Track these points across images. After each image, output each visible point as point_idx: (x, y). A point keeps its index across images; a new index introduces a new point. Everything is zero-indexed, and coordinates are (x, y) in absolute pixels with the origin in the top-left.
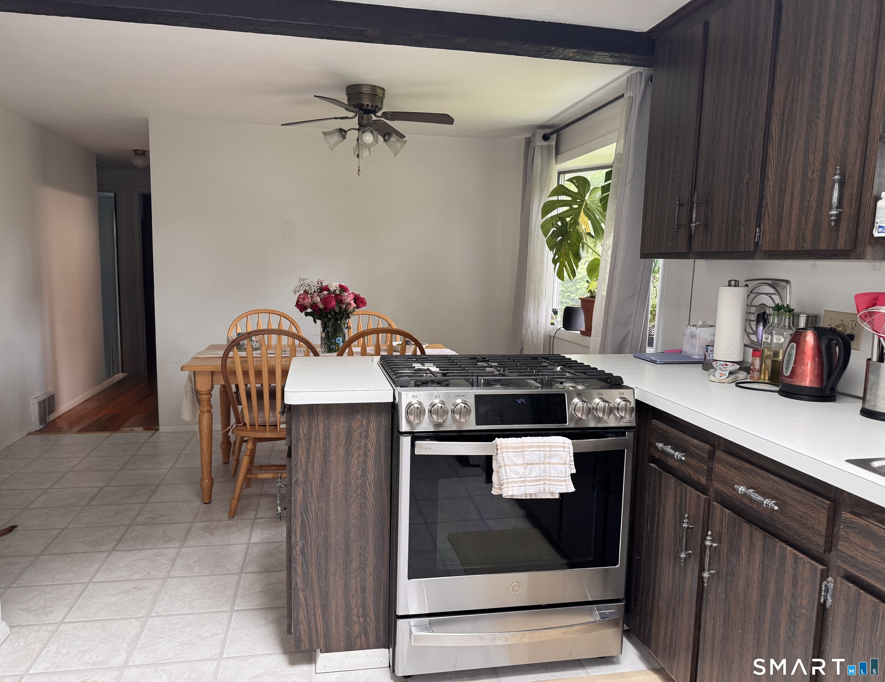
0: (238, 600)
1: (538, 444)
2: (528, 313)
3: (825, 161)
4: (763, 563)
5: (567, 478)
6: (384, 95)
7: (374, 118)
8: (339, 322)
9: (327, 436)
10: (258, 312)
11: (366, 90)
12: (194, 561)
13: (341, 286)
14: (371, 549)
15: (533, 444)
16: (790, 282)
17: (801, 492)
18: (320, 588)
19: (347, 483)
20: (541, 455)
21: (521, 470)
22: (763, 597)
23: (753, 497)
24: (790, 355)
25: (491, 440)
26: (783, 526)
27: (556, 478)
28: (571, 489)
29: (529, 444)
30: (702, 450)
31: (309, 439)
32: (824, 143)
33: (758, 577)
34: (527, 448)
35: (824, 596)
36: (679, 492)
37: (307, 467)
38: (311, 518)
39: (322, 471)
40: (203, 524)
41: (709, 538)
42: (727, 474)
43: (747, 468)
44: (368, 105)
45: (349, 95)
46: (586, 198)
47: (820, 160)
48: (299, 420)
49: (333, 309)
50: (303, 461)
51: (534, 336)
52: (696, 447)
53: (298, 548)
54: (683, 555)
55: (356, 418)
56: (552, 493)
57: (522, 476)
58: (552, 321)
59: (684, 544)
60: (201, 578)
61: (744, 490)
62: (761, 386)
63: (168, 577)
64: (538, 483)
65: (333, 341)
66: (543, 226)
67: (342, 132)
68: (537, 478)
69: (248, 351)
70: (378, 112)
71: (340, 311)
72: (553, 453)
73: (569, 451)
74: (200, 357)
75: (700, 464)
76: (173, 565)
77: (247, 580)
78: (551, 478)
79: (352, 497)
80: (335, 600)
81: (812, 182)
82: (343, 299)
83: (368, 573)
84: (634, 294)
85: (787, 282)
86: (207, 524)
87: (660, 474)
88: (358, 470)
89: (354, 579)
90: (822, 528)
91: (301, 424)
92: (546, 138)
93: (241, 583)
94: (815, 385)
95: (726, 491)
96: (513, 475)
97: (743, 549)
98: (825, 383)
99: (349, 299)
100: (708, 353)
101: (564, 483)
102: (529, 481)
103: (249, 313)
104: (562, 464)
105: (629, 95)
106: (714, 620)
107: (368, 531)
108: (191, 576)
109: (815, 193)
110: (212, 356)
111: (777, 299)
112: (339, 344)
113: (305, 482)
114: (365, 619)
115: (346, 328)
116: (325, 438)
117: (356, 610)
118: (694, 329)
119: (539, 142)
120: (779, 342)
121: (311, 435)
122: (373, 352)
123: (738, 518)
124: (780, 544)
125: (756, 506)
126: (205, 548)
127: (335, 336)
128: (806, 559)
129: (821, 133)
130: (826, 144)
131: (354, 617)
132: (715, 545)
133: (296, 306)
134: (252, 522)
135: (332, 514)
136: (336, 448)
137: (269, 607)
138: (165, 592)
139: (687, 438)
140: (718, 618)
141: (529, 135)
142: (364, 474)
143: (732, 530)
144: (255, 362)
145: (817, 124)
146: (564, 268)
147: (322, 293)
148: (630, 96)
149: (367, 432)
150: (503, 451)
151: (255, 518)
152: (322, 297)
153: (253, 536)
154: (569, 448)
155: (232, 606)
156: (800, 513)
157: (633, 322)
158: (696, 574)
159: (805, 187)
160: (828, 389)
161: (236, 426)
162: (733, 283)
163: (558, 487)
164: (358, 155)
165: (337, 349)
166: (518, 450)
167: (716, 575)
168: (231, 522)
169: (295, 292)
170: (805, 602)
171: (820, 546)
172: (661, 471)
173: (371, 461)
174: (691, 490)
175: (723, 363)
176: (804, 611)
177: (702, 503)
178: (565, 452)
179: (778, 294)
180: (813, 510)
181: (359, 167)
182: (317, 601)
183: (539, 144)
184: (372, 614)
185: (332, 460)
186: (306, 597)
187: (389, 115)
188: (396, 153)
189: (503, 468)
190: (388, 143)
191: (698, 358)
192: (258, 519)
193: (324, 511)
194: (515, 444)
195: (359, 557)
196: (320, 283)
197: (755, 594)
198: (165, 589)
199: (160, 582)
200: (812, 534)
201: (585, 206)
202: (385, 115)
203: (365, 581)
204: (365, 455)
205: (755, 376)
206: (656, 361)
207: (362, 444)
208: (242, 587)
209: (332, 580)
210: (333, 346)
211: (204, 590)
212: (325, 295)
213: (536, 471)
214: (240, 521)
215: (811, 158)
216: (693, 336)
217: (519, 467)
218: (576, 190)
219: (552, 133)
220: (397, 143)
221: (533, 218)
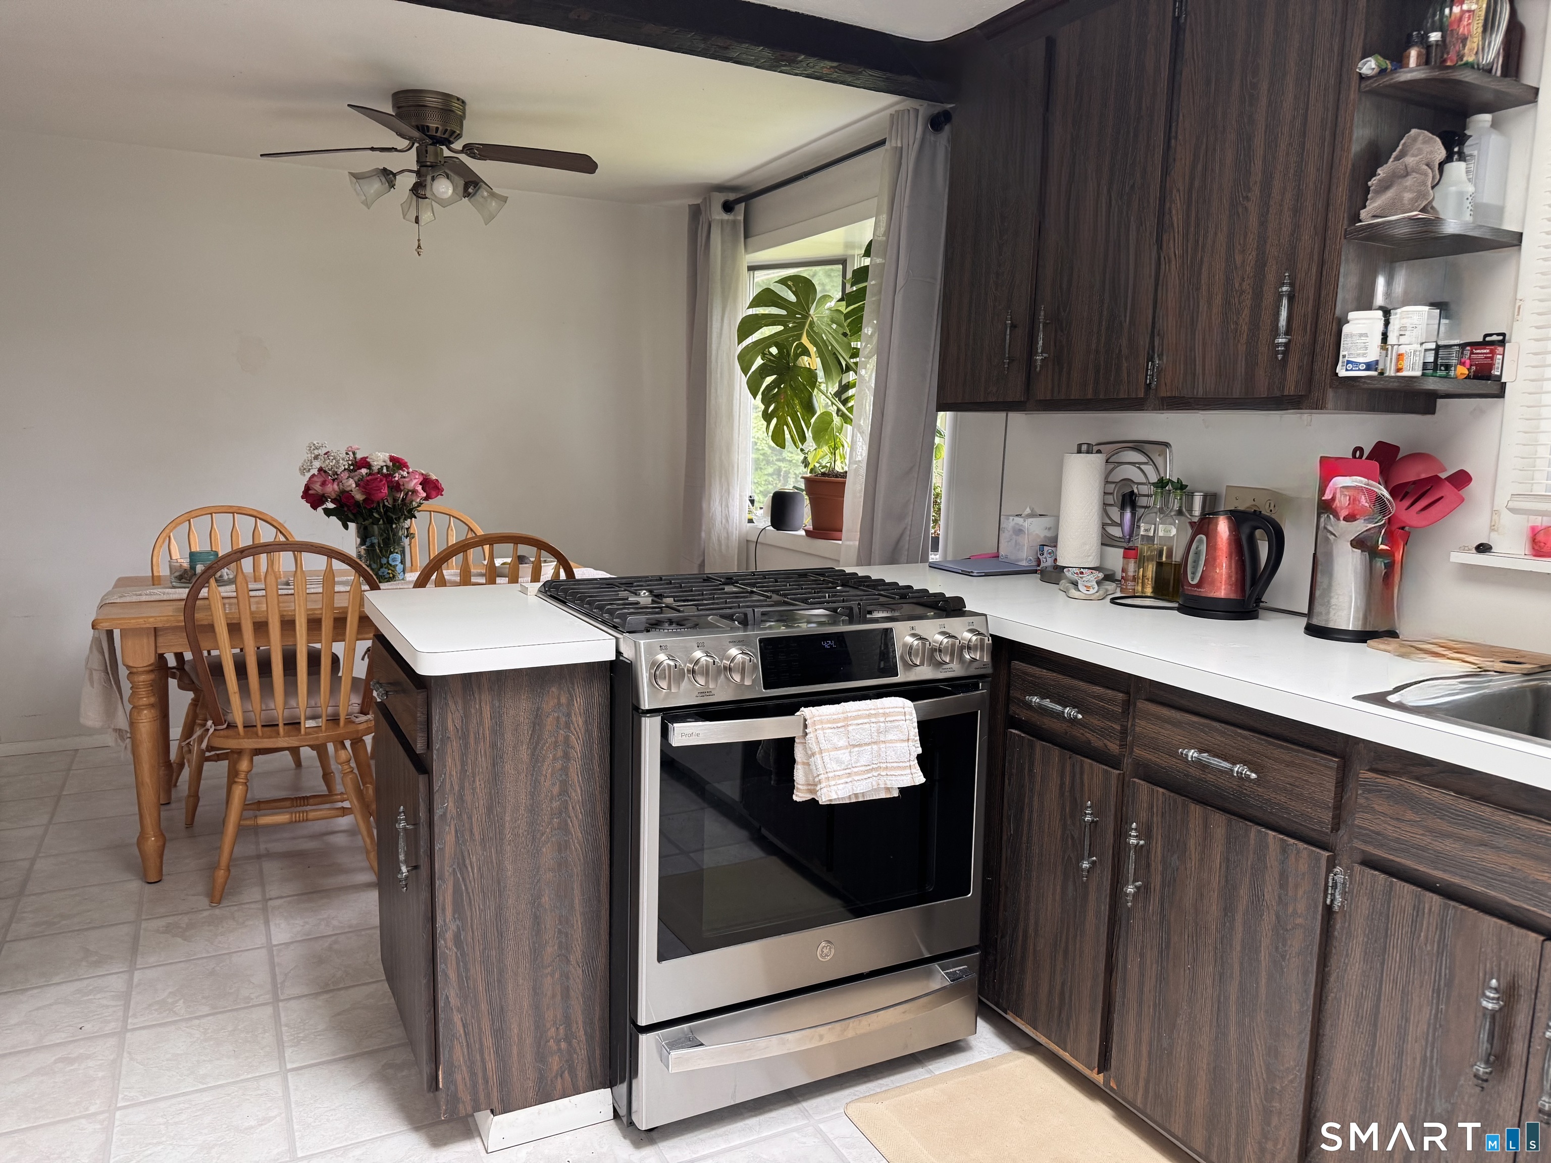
0: (288, 1052)
1: (867, 712)
2: (712, 503)
3: (1261, 265)
4: (1228, 860)
5: (912, 763)
6: (464, 113)
7: (447, 153)
8: (394, 526)
9: (498, 729)
10: (211, 512)
11: (431, 101)
12: (170, 993)
13: (392, 459)
14: (578, 921)
15: (860, 713)
16: (1170, 445)
17: (1292, 749)
18: (490, 1003)
19: (533, 810)
20: (873, 729)
21: (844, 756)
22: (1228, 909)
23: (1214, 764)
24: (1197, 553)
25: (792, 713)
26: (1261, 802)
27: (895, 765)
28: (919, 779)
29: (855, 714)
30: (1111, 701)
31: (465, 737)
32: (1258, 237)
33: (1219, 881)
34: (853, 720)
35: (1331, 894)
36: (1068, 768)
37: (462, 788)
38: (471, 878)
39: (490, 793)
40: (161, 923)
41: (1133, 833)
42: (1159, 733)
43: (1195, 722)
44: (437, 129)
45: (399, 108)
46: (812, 312)
47: (1253, 263)
48: (447, 704)
49: (383, 500)
50: (455, 780)
51: (723, 542)
52: (1100, 698)
53: (449, 935)
54: (1086, 865)
55: (548, 692)
56: (888, 789)
57: (847, 766)
58: (750, 517)
59: (1087, 847)
60: (197, 1022)
61: (1196, 755)
62: (1148, 602)
63: (125, 1029)
64: (869, 775)
65: (384, 561)
66: (741, 357)
67: (388, 176)
68: (868, 768)
69: (238, 584)
70: (453, 143)
71: (394, 506)
72: (889, 724)
73: (911, 720)
74: (118, 601)
75: (1108, 723)
76: (127, 1007)
77: (292, 1012)
78: (888, 765)
79: (543, 834)
80: (517, 1019)
81: (1241, 294)
82: (401, 483)
83: (573, 962)
84: (911, 468)
85: (1167, 445)
86: (170, 920)
87: (1032, 746)
88: (554, 784)
89: (549, 977)
90: (1329, 797)
91: (449, 711)
92: (728, 207)
93: (284, 1020)
94: (1232, 596)
95: (1158, 760)
96: (835, 766)
97: (1192, 844)
98: (1248, 592)
99: (414, 483)
100: (1044, 556)
101: (908, 771)
102: (857, 774)
103: (193, 513)
104: (903, 741)
105: (895, 145)
106: (1142, 956)
107: (573, 889)
108: (175, 1022)
109: (1246, 312)
110: (144, 598)
111: (1149, 469)
112: (395, 566)
113: (459, 815)
114: (570, 1044)
115: (407, 537)
116: (494, 732)
117: (553, 1030)
118: (1019, 520)
119: (718, 214)
120: (1168, 535)
121: (468, 731)
122: (458, 579)
123: (1180, 799)
124: (1254, 829)
125: (1212, 777)
126: (182, 965)
127: (386, 551)
128: (1301, 845)
129: (1253, 221)
130: (1262, 239)
131: (551, 1043)
132: (1142, 842)
133: (303, 497)
134: (261, 906)
135: (509, 867)
136: (515, 747)
137: (355, 1053)
138: (132, 1059)
139: (1082, 685)
140: (1149, 952)
141: (698, 201)
142: (564, 791)
143: (1170, 816)
144: (227, 606)
145: (1246, 209)
146: (785, 427)
147: (356, 473)
148: (896, 147)
149: (569, 715)
150: (816, 727)
151: (266, 900)
152: (356, 478)
153: (272, 932)
154: (911, 714)
155: (280, 1063)
156: (1291, 780)
157: (911, 513)
158: (1106, 890)
159: (1229, 303)
160: (1253, 600)
161: (215, 730)
162: (1084, 448)
163: (899, 778)
164: (417, 218)
165: (391, 575)
166: (839, 725)
167: (1142, 889)
168: (217, 912)
169: (303, 471)
170: (1301, 907)
171: (1324, 823)
172: (1032, 738)
173: (575, 768)
174: (1091, 765)
175: (1077, 571)
176: (1299, 921)
177: (1114, 782)
178: (907, 721)
179: (1151, 463)
180: (1312, 773)
181: (419, 240)
182: (486, 1024)
183: (718, 217)
184: (582, 1032)
185: (508, 772)
186: (466, 1020)
187: (478, 149)
188: (489, 219)
189: (818, 756)
190: (472, 199)
191: (1027, 564)
192: (271, 899)
193: (495, 864)
194: (834, 714)
195: (558, 938)
196: (351, 453)
197: (1214, 907)
198: (129, 1053)
199: (112, 1041)
200: (1311, 808)
201: (809, 326)
202: (469, 149)
203: (568, 978)
204: (566, 756)
205: (1129, 587)
206: (972, 572)
207: (561, 738)
208: (286, 1025)
209: (510, 987)
210: (384, 571)
211: (212, 1043)
212: (362, 476)
213: (866, 757)
214: (236, 908)
215: (1238, 258)
216: (1019, 531)
217: (842, 751)
218: (792, 298)
219: (738, 201)
220: (489, 200)
221: (713, 342)
